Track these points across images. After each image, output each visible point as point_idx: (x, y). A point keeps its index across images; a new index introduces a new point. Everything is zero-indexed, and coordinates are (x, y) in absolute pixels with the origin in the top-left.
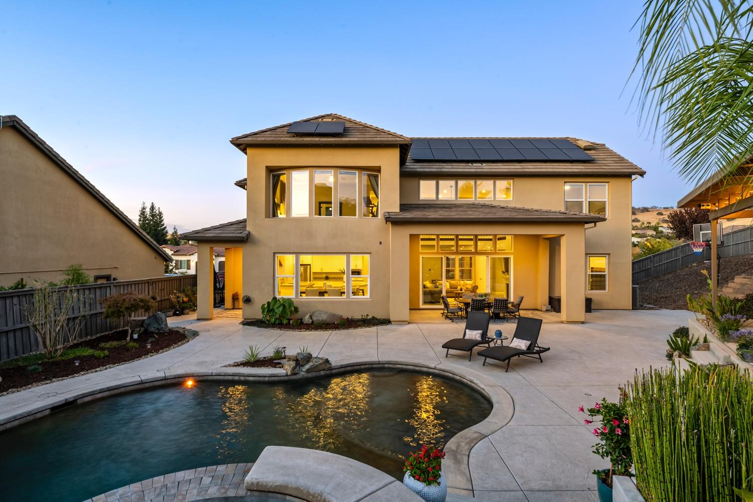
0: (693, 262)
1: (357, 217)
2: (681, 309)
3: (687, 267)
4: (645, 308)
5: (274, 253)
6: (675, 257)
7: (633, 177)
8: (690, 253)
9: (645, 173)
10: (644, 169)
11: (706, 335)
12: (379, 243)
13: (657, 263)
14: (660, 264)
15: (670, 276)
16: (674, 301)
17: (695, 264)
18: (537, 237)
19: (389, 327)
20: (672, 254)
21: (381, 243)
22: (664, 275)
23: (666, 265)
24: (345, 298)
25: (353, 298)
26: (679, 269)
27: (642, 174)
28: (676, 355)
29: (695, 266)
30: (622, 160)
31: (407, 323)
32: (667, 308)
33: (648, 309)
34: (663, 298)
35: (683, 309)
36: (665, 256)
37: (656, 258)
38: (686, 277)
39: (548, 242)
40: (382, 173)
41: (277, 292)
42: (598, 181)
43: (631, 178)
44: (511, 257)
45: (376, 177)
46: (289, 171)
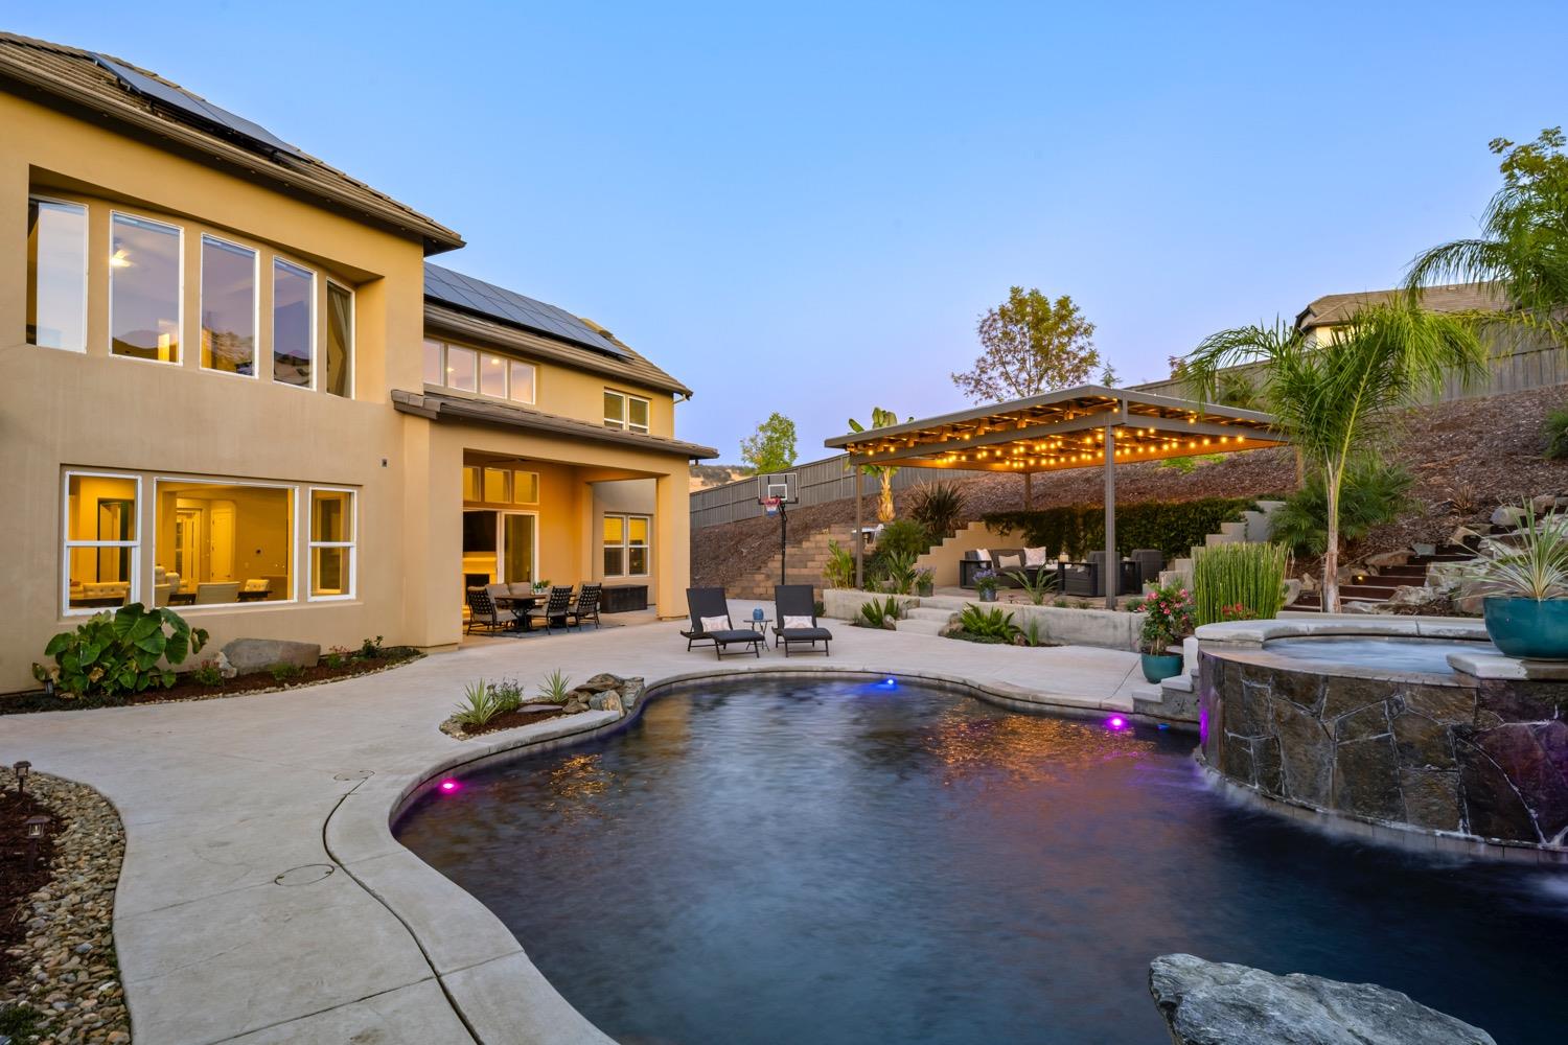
1: (315, 389)
5: (62, 465)
7: (677, 397)
9: (692, 394)
10: (689, 387)
12: (381, 464)
19: (417, 664)
21: (385, 463)
24: (293, 604)
25: (316, 602)
27: (686, 395)
28: (891, 619)
31: (456, 647)
39: (590, 489)
40: (380, 296)
41: (66, 597)
42: (640, 395)
43: (672, 397)
44: (536, 514)
45: (346, 296)
46: (101, 207)
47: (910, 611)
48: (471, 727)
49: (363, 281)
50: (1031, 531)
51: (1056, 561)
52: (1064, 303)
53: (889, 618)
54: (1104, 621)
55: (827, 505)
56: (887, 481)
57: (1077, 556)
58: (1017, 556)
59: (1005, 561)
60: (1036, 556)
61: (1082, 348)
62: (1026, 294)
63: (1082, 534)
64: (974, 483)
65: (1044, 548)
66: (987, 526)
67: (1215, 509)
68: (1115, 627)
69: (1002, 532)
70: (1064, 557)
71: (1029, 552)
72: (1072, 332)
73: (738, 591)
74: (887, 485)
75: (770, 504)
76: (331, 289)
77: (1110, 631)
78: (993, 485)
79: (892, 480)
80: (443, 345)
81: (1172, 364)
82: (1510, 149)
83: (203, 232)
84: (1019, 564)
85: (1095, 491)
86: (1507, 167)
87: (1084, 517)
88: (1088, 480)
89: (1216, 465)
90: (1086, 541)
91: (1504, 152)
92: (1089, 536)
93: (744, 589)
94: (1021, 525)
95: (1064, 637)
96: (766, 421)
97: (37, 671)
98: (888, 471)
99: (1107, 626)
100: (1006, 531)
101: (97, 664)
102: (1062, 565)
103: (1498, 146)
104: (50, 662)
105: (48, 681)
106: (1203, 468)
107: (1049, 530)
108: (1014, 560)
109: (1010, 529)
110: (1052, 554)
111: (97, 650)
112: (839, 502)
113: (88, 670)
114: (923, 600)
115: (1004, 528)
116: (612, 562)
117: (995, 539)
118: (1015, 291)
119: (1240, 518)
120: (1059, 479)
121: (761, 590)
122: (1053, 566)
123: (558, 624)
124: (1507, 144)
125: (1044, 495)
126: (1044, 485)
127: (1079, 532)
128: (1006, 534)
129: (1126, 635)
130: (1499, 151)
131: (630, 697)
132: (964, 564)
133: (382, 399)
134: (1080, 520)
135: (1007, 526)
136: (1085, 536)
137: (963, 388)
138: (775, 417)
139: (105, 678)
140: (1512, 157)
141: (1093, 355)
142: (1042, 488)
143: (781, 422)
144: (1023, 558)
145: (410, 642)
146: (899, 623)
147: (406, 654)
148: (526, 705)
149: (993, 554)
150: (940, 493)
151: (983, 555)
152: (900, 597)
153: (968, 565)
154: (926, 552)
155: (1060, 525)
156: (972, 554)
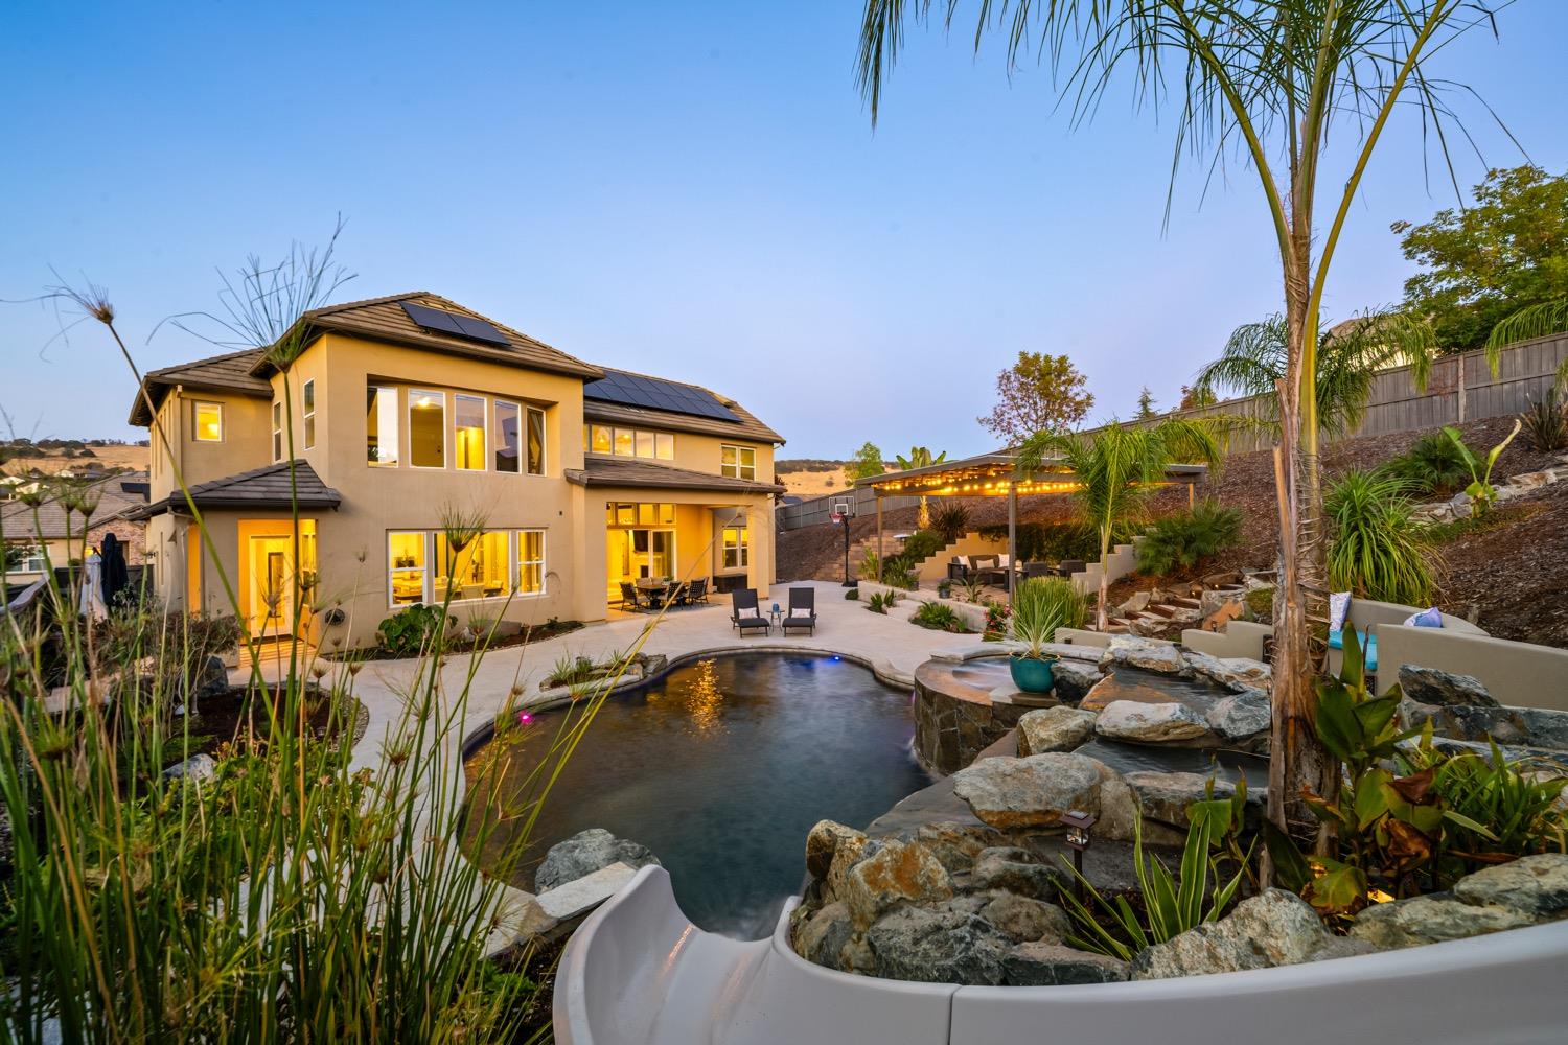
1: (522, 472)
5: (387, 530)
11: (893, 590)
12: (559, 514)
18: (699, 508)
19: (577, 634)
21: (561, 513)
25: (522, 597)
30: (761, 425)
39: (710, 512)
40: (557, 412)
41: (391, 595)
42: (747, 446)
44: (675, 530)
45: (540, 415)
46: (403, 388)
47: (899, 602)
48: (556, 683)
49: (548, 405)
52: (1063, 360)
53: (884, 606)
55: (897, 511)
56: (924, 498)
58: (992, 561)
59: (981, 564)
61: (1077, 394)
62: (1030, 356)
66: (980, 535)
69: (993, 540)
71: (1003, 557)
72: (1070, 382)
73: (822, 575)
74: (924, 501)
75: (836, 517)
76: (530, 412)
80: (610, 429)
81: (1185, 392)
82: (1409, 230)
83: (455, 393)
84: (992, 566)
86: (1406, 244)
91: (1404, 232)
93: (826, 574)
96: (861, 448)
97: (378, 638)
101: (401, 635)
103: (1398, 227)
104: (382, 633)
105: (382, 643)
108: (990, 563)
109: (999, 538)
111: (401, 629)
112: (903, 509)
113: (398, 638)
114: (909, 593)
116: (731, 558)
117: (987, 545)
118: (1023, 355)
121: (837, 575)
123: (681, 604)
124: (1406, 225)
130: (1400, 231)
131: (651, 667)
132: (951, 566)
133: (558, 475)
135: (997, 536)
137: (988, 427)
138: (868, 444)
139: (406, 642)
140: (1412, 234)
141: (1089, 397)
143: (871, 449)
144: (997, 562)
145: (578, 619)
146: (890, 610)
147: (575, 625)
148: (596, 668)
149: (973, 560)
150: (951, 510)
151: (964, 561)
152: (898, 591)
153: (953, 567)
154: (933, 555)
155: (1031, 536)
156: (955, 559)
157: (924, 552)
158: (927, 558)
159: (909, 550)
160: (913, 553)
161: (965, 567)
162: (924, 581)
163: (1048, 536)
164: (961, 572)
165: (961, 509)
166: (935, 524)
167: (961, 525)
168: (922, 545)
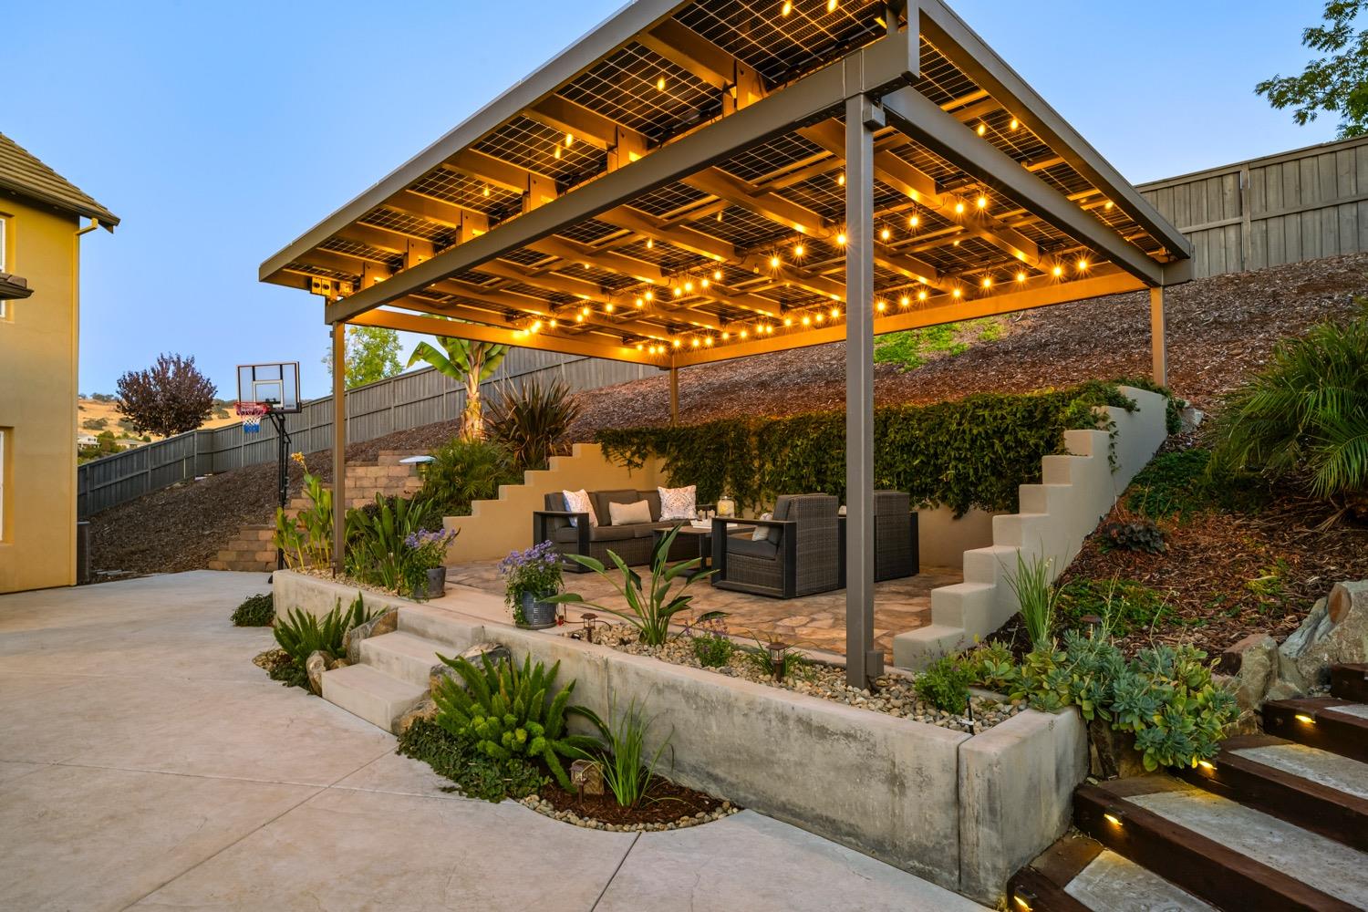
0: (175, 480)
2: (192, 568)
3: (163, 490)
4: (104, 579)
6: (138, 470)
7: (85, 222)
8: (168, 462)
9: (117, 221)
10: (113, 210)
11: (360, 595)
13: (99, 483)
14: (107, 483)
15: (130, 509)
16: (166, 556)
17: (178, 485)
20: (132, 461)
22: (117, 508)
23: (119, 486)
26: (148, 495)
27: (109, 222)
28: (316, 666)
29: (178, 488)
32: (160, 571)
33: (113, 580)
34: (133, 553)
35: (196, 569)
36: (119, 466)
37: (96, 469)
38: (169, 508)
43: (77, 223)
47: (368, 645)
50: (676, 459)
51: (711, 513)
54: (851, 752)
56: (474, 389)
57: (748, 501)
58: (644, 504)
59: (621, 513)
60: (678, 502)
63: (756, 463)
64: (608, 394)
65: (692, 488)
66: (605, 450)
67: (999, 413)
68: (895, 781)
69: (630, 462)
70: (726, 507)
71: (667, 495)
73: (232, 556)
74: (474, 392)
75: (253, 413)
77: (877, 793)
78: (631, 396)
79: (482, 385)
84: (647, 517)
85: (774, 399)
87: (759, 434)
88: (763, 385)
89: (956, 356)
90: (763, 476)
92: (769, 466)
93: (241, 553)
94: (661, 449)
95: (719, 772)
98: (476, 371)
99: (862, 770)
100: (636, 459)
102: (720, 523)
106: (934, 362)
107: (702, 458)
108: (640, 510)
109: (644, 457)
110: (705, 500)
115: (633, 454)
117: (614, 472)
119: (1096, 418)
120: (721, 385)
122: (705, 525)
125: (699, 407)
126: (701, 393)
127: (752, 460)
128: (637, 465)
129: (942, 822)
132: (543, 520)
134: (754, 440)
135: (638, 451)
136: (762, 466)
142: (697, 397)
144: (656, 507)
146: (328, 680)
149: (599, 500)
150: (535, 396)
151: (578, 502)
152: (378, 599)
153: (550, 520)
154: (493, 495)
155: (721, 448)
156: (556, 500)
157: (471, 489)
158: (476, 504)
159: (431, 489)
160: (443, 494)
161: (583, 518)
162: (465, 564)
163: (762, 445)
164: (571, 534)
165: (558, 393)
166: (497, 429)
167: (558, 431)
168: (463, 474)
